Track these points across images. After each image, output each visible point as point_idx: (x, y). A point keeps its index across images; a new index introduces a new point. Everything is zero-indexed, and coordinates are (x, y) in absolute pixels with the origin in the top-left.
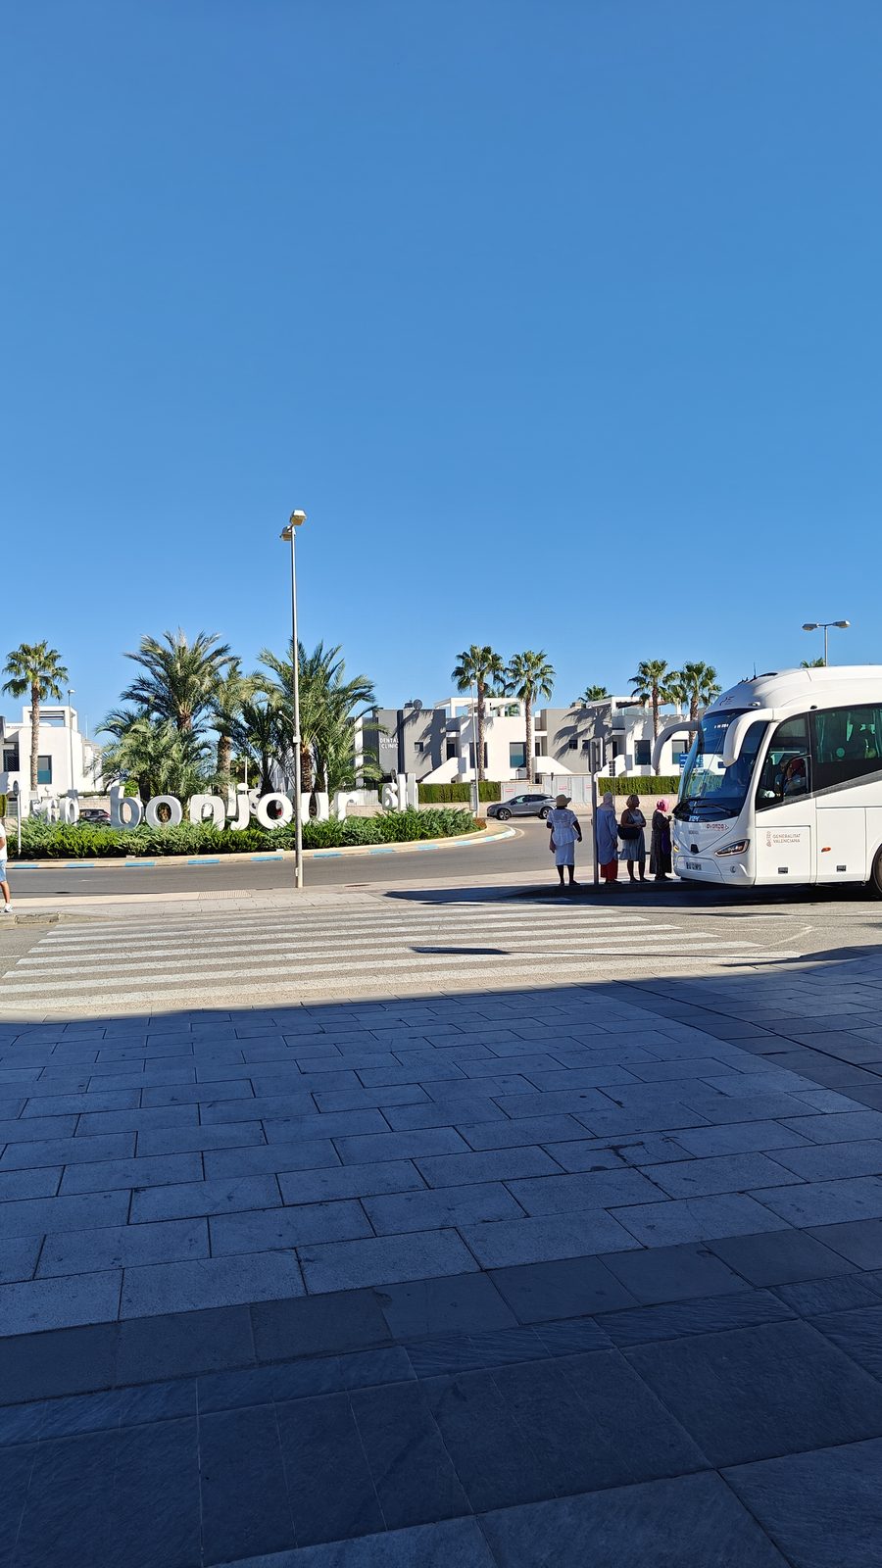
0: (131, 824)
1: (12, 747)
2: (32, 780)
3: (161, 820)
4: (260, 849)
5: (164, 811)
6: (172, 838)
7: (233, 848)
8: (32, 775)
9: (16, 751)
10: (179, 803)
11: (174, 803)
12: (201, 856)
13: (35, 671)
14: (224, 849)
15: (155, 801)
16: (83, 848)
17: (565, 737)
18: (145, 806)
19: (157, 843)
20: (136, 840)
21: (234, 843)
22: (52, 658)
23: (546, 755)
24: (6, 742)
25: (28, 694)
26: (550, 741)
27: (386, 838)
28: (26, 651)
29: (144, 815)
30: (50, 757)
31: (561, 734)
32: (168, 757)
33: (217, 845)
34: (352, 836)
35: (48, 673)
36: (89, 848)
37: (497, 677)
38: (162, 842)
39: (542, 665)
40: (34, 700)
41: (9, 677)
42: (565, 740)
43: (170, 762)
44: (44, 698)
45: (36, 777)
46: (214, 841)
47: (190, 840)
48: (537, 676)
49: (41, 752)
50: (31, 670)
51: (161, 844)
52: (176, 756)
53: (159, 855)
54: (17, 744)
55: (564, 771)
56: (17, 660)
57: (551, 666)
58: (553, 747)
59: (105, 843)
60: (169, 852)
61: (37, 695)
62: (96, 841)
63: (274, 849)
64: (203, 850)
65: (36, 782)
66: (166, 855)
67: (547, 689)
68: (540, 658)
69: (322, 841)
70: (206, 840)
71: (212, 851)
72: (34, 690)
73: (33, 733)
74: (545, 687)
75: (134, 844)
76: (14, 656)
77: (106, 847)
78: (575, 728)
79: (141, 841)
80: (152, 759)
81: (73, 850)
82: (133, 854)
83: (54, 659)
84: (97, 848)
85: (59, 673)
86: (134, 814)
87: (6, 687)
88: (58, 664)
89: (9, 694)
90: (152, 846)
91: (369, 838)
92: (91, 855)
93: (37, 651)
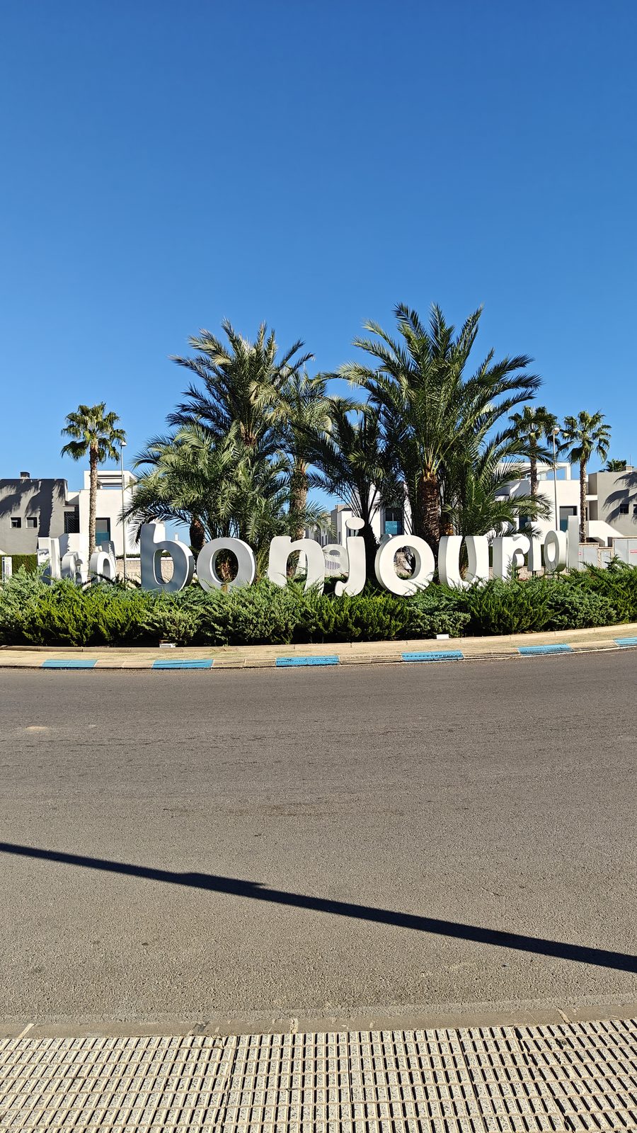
0: (173, 585)
1: (72, 509)
2: (90, 542)
3: (220, 577)
4: (404, 635)
5: (227, 562)
6: (244, 611)
7: (357, 631)
8: (91, 536)
9: (77, 513)
10: (250, 551)
11: (243, 551)
12: (299, 647)
13: (92, 433)
14: (339, 634)
15: (211, 546)
16: (85, 626)
17: (617, 501)
18: (196, 556)
19: (216, 620)
20: (179, 615)
21: (358, 622)
22: (112, 418)
23: (597, 519)
24: (67, 504)
25: (86, 456)
26: (600, 505)
27: (618, 614)
28: (84, 411)
29: (193, 571)
30: (108, 519)
31: (611, 499)
32: (230, 479)
33: (326, 625)
34: (566, 611)
35: (106, 436)
36: (95, 627)
37: (550, 439)
38: (226, 618)
39: (598, 425)
40: (92, 462)
41: (68, 439)
42: (616, 505)
43: (234, 489)
44: (103, 460)
45: (94, 539)
46: (321, 618)
47: (277, 615)
48: (595, 436)
49: (99, 514)
50: (90, 432)
51: (223, 622)
52: (243, 479)
53: (220, 643)
54: (77, 507)
55: (614, 533)
56: (77, 421)
57: (609, 427)
58: (604, 511)
59: (122, 619)
60: (238, 639)
61: (96, 457)
62: (107, 614)
63: (431, 635)
64: (302, 635)
65: (94, 543)
66: (233, 643)
67: (603, 452)
68: (597, 418)
69: (516, 620)
70: (305, 615)
71: (319, 638)
72: (93, 451)
73: (91, 495)
74: (601, 448)
75: (173, 622)
76: (72, 417)
77: (123, 626)
78: (627, 491)
79: (186, 616)
80: (206, 483)
81: (66, 631)
82: (172, 640)
83: (111, 422)
84: (108, 628)
85: (118, 435)
86: (179, 568)
87: (65, 449)
88: (117, 425)
89: (68, 456)
90: (206, 625)
91: (595, 615)
92: (96, 640)
93: (95, 412)
